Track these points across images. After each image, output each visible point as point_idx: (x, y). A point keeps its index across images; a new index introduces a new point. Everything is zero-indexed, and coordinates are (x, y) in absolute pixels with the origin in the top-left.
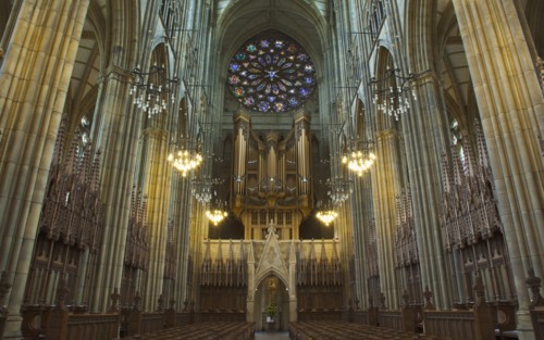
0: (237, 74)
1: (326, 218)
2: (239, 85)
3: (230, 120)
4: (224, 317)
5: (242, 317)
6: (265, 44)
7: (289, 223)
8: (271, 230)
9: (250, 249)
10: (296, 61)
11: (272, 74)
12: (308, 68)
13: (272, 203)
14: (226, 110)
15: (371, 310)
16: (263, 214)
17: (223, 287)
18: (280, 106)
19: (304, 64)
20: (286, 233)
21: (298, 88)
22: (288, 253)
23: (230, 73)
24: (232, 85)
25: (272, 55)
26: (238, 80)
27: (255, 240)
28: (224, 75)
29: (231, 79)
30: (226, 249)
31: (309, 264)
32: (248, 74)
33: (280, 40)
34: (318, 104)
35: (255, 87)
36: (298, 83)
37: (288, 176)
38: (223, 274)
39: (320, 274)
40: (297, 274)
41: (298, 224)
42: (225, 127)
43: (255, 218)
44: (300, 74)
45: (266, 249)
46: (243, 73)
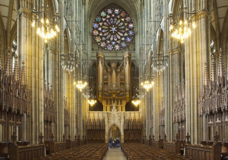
0: (97, 29)
1: (136, 103)
2: (98, 35)
3: (95, 54)
4: (97, 141)
5: (103, 141)
6: (110, 11)
7: (121, 104)
8: (114, 107)
9: (106, 115)
10: (125, 21)
12: (131, 26)
13: (114, 96)
14: (93, 49)
15: (150, 140)
16: (111, 100)
17: (96, 130)
18: (117, 47)
19: (129, 23)
20: (120, 108)
21: (126, 37)
22: (121, 117)
23: (94, 29)
24: (95, 36)
25: (113, 18)
26: (97, 33)
27: (108, 112)
28: (91, 31)
29: (94, 32)
30: (96, 115)
31: (129, 121)
32: (102, 29)
33: (117, 9)
34: (135, 46)
35: (105, 37)
36: (126, 34)
37: (121, 84)
38: (96, 125)
39: (133, 125)
40: (124, 125)
41: (125, 104)
42: (93, 59)
43: (107, 102)
44: (127, 29)
45: (112, 115)
46: (100, 29)
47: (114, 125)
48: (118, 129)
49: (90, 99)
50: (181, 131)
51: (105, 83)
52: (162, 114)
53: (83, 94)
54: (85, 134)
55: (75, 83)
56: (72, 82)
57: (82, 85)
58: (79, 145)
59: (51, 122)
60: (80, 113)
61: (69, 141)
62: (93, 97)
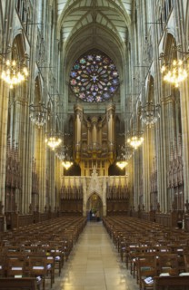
0: (75, 78)
1: (121, 165)
2: (76, 85)
3: (72, 107)
4: (72, 214)
6: (90, 58)
7: (103, 167)
8: (94, 171)
9: (84, 181)
10: (108, 69)
11: (95, 78)
12: (115, 74)
14: (69, 102)
15: (139, 211)
16: (90, 162)
17: (71, 200)
18: (99, 98)
19: (112, 71)
20: (102, 172)
21: (109, 87)
22: (103, 183)
23: (71, 78)
24: (72, 86)
25: (94, 65)
26: (75, 82)
27: (87, 176)
28: (68, 80)
29: (72, 82)
30: (72, 181)
31: (113, 188)
32: (81, 78)
33: (99, 55)
34: (120, 97)
35: (85, 87)
36: (109, 84)
37: (103, 142)
38: (71, 194)
39: (118, 193)
40: (107, 193)
41: (108, 167)
42: (69, 112)
43: (86, 164)
44: (110, 78)
45: (92, 181)
46: (78, 78)
47: (95, 193)
48: (99, 198)
49: (65, 160)
50: (178, 199)
51: (84, 142)
52: (154, 177)
53: (56, 154)
54: (58, 204)
55: (46, 140)
56: (43, 139)
57: (54, 143)
58: (49, 218)
59: (14, 189)
60: (53, 178)
61: (36, 213)
62: (69, 158)
